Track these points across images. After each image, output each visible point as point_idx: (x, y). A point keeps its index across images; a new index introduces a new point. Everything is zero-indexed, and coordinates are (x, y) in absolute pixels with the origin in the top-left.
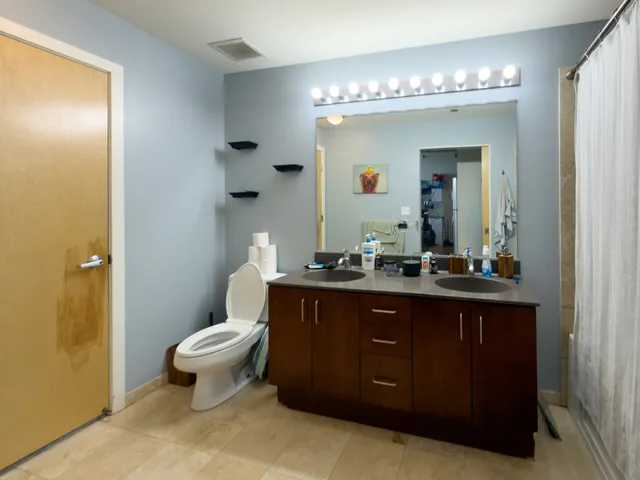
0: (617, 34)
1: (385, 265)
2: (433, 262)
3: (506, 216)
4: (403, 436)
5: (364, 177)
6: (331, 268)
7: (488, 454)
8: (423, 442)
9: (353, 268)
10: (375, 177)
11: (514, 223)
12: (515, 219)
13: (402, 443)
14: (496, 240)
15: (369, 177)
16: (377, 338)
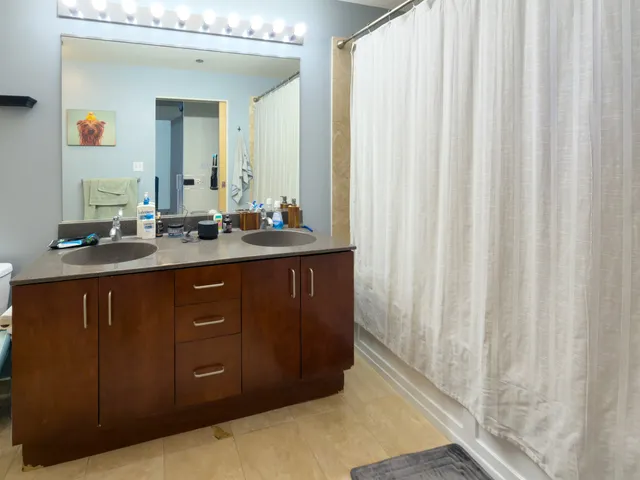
0: (411, 16)
1: (171, 231)
2: (227, 220)
3: (243, 170)
4: (223, 426)
5: (83, 126)
6: (94, 243)
7: (309, 404)
8: (247, 422)
9: (126, 239)
10: (100, 127)
11: (249, 176)
12: (250, 173)
13: (228, 435)
14: (234, 193)
15: (90, 125)
16: (197, 320)
